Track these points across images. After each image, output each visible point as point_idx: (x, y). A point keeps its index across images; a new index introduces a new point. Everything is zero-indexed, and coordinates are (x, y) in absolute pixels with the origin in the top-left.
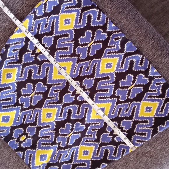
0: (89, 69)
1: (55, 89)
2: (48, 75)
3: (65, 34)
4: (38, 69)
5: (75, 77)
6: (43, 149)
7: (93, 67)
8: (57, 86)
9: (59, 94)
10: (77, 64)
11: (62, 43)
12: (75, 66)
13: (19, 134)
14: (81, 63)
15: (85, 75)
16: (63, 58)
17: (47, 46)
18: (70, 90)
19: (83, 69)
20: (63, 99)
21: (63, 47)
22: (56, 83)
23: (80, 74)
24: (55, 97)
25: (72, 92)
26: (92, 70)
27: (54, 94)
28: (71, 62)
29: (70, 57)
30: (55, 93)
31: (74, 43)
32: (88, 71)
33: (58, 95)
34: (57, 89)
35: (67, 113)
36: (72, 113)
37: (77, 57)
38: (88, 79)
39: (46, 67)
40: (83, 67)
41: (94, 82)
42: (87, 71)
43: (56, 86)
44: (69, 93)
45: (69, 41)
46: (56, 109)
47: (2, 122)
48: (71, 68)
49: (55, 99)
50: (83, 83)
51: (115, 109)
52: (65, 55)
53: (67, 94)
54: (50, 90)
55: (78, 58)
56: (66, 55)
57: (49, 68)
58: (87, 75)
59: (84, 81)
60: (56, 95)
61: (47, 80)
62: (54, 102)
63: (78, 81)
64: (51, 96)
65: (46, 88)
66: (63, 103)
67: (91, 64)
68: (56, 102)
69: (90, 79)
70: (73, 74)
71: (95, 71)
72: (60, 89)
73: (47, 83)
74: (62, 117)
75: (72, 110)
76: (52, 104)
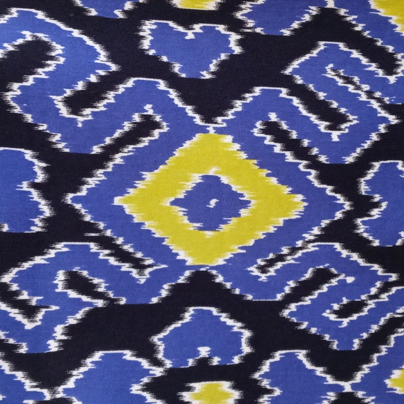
0: (355, 317)
1: (85, 273)
2: (118, 159)
3: (382, 49)
4: (93, 79)
5: (250, 297)
7: (382, 321)
8: (112, 261)
9: (80, 315)
10: (319, 238)
11: (330, 74)
12: (299, 243)
14: (345, 253)
15: (313, 330)
16: (278, 148)
17: (248, 15)
18: (162, 348)
19: (325, 288)
20: (78, 365)
21: (322, 95)
22: (120, 241)
23: (289, 299)
24: (40, 316)
25: (169, 364)
26: (365, 335)
28: (298, 205)
29: (313, 176)
30: (60, 289)
31: (390, 127)
32: (345, 322)
33: (72, 321)
34: (96, 281)
37: (347, 206)
38: (309, 366)
39: (149, 109)
40: (334, 282)
42: (333, 317)
43: (104, 254)
44: (145, 363)
48: (268, 235)
49: (29, 326)
50: (266, 367)
52: (298, 141)
53: (128, 355)
54: (52, 253)
55: (350, 217)
56: (306, 143)
57: (157, 125)
58: (318, 339)
59: (278, 356)
60: (54, 308)
61: (84, 183)
62: (11, 341)
63: (247, 334)
64: (23, 287)
65: (37, 221)
66: (60, 393)
67: (384, 297)
68: (24, 349)
69: (319, 371)
70: (254, 270)
71: (378, 351)
72: (111, 295)
73: (71, 195)
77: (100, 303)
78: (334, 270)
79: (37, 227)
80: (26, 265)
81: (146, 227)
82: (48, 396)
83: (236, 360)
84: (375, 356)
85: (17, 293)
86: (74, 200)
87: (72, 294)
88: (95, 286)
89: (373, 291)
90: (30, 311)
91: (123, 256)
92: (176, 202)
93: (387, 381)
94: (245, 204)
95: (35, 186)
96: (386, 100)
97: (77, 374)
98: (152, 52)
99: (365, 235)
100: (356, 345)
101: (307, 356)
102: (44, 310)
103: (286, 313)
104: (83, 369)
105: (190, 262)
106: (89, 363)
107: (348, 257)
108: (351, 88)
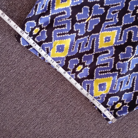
1: (114, 11)
6: (101, 78)
8: (115, 7)
9: (117, 15)
13: (74, 65)
18: (130, 10)
20: (122, 20)
22: (114, 4)
24: (113, 19)
25: (132, 11)
27: (113, 16)
30: (113, 15)
33: (117, 17)
34: (116, 10)
35: (127, 36)
36: (133, 35)
43: (114, 7)
44: (129, 13)
46: (115, 32)
47: (56, 52)
49: (113, 21)
53: (127, 14)
54: (108, 12)
60: (114, 17)
61: (104, 2)
62: (113, 24)
64: (109, 18)
65: (103, 11)
66: (123, 24)
68: (115, 24)
72: (119, 10)
73: (104, 4)
74: (122, 40)
75: (132, 32)
76: (110, 27)
77: (118, 12)
79: (104, 11)
80: (107, 16)
85: (109, 19)
86: (105, 4)
87: (114, 14)
88: (116, 11)
90: (112, 20)
91: (116, 5)
95: (100, 7)
97: (123, 21)
102: (113, 18)
104: (123, 20)
106: (123, 19)
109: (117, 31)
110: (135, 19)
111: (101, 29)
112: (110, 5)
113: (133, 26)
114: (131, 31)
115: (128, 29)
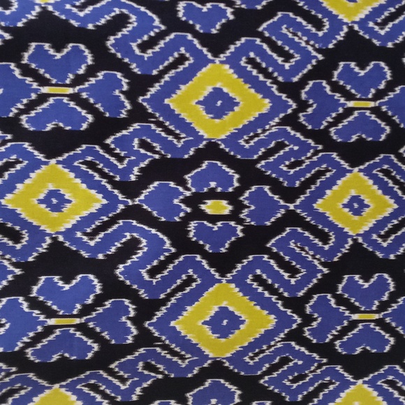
0: (298, 169)
1: (149, 140)
2: (167, 78)
3: (315, 17)
4: (152, 34)
5: (239, 157)
7: (313, 172)
8: (163, 134)
9: (146, 162)
10: (278, 124)
11: (284, 31)
12: (267, 127)
14: (293, 133)
15: (274, 176)
16: (255, 72)
18: (190, 181)
19: (282, 153)
20: (146, 188)
21: (279, 43)
22: (167, 123)
23: (261, 158)
24: (126, 162)
25: (194, 190)
26: (303, 179)
27: (131, 152)
28: (266, 105)
29: (274, 88)
30: (136, 148)
31: (318, 62)
32: (292, 171)
33: (142, 165)
34: (154, 145)
35: (119, 245)
36: (135, 258)
38: (270, 194)
39: (183, 50)
40: (287, 149)
41: (279, 215)
42: (285, 169)
43: (158, 130)
44: (181, 189)
45: (312, 42)
46: (97, 201)
48: (250, 122)
49: (120, 167)
50: (247, 194)
51: (273, 349)
52: (266, 69)
53: (172, 184)
54: (131, 129)
55: (296, 112)
56: (270, 69)
57: (187, 59)
58: (276, 180)
59: (253, 188)
60: (133, 158)
61: (149, 91)
62: (111, 174)
63: (237, 176)
64: (117, 146)
65: (123, 111)
66: (137, 201)
67: (315, 159)
68: (118, 179)
69: (276, 197)
70: (242, 142)
71: (310, 188)
72: (163, 153)
73: (141, 98)
74: (92, 243)
75: (141, 246)
76: (96, 174)
77: (157, 156)
78: (286, 142)
79: (124, 115)
80: (118, 135)
81: (182, 116)
82: (130, 203)
83: (230, 190)
84: (308, 190)
85: (114, 149)
86: (143, 100)
87: (142, 151)
88: (154, 147)
89: (309, 155)
90: (121, 159)
91: (169, 132)
92: (199, 103)
93: (314, 205)
94: (237, 104)
95: (123, 92)
96: (317, 46)
97: (146, 192)
98: (184, 19)
99: (304, 123)
100: (297, 184)
101: (270, 189)
102: (127, 159)
103: (259, 166)
104: (148, 190)
105: (206, 136)
106: (152, 187)
107: (295, 135)
108: (296, 39)
109: (105, 202)
110: (180, 218)
111: (66, 155)
112: (152, 116)
113: (159, 233)
114: (142, 239)
115: (138, 225)
